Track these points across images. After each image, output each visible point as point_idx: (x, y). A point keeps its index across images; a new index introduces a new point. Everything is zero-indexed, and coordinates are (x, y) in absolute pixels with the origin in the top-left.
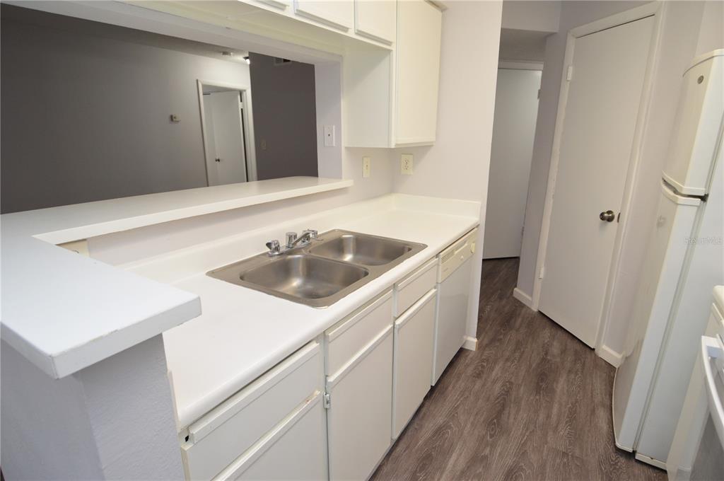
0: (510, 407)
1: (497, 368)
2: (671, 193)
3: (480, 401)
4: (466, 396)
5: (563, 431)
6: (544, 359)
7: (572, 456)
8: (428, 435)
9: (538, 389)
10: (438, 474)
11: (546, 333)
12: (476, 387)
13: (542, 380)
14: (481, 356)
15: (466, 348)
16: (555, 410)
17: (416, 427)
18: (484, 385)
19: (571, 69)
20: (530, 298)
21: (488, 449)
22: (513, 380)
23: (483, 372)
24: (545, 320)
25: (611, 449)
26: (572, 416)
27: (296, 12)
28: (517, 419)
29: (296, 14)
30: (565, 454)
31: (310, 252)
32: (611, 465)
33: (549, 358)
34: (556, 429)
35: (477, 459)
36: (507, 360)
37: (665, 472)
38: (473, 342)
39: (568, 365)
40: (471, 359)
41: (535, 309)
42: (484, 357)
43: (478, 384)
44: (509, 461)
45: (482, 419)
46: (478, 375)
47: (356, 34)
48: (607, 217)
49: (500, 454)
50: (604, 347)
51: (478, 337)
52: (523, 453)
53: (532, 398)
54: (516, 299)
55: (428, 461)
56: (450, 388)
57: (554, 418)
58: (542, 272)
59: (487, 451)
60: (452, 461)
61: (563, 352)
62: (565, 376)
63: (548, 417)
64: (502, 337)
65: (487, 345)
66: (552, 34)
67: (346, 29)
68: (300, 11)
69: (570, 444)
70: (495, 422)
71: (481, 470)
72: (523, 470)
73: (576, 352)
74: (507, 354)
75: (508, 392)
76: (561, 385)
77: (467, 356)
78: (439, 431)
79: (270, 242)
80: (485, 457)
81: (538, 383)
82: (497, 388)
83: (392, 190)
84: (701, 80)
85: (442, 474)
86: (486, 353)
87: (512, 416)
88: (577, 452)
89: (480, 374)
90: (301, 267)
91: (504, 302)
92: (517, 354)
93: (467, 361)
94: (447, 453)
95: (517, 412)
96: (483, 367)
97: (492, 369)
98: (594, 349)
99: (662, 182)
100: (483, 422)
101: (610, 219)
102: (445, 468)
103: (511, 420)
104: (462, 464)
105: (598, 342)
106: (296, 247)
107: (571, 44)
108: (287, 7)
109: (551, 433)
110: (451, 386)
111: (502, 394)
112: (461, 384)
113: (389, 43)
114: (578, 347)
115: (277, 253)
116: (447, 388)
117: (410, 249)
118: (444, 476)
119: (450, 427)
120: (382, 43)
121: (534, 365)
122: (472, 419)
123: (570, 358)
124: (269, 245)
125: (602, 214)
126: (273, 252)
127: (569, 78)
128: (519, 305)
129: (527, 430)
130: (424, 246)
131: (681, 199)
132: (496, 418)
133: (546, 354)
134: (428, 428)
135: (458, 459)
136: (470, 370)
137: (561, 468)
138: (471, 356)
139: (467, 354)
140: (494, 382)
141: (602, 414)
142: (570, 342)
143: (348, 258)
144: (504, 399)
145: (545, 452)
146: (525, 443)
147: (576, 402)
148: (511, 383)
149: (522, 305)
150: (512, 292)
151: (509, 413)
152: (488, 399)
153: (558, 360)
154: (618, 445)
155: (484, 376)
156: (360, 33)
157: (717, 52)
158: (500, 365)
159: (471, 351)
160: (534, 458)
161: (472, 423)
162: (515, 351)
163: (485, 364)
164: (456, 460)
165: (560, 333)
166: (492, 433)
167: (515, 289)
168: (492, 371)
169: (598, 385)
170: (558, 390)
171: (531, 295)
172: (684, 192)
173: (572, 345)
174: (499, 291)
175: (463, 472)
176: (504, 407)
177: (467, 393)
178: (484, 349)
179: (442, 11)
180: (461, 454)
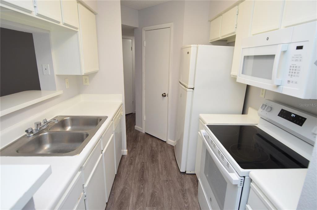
0: (145, 172)
1: (137, 158)
2: (184, 87)
3: (135, 173)
4: (128, 174)
5: (164, 173)
6: (152, 150)
7: (169, 180)
8: (118, 195)
9: (153, 162)
10: (127, 208)
11: (150, 140)
12: (131, 168)
13: (153, 158)
14: (130, 156)
15: (123, 154)
16: (160, 167)
17: (113, 194)
18: (134, 167)
19: (145, 42)
20: (141, 128)
21: (143, 190)
22: (144, 161)
23: (132, 162)
24: (148, 135)
25: (179, 173)
26: (166, 167)
27: (36, 14)
28: (149, 175)
29: (36, 15)
30: (167, 181)
31: (50, 129)
32: (180, 179)
33: (153, 149)
34: (162, 174)
35: (140, 195)
36: (139, 154)
37: (195, 174)
38: (126, 151)
39: (160, 150)
40: (126, 158)
41: (144, 132)
42: (131, 156)
43: (132, 167)
44: (151, 191)
45: (137, 180)
46: (131, 164)
47: (63, 24)
48: (164, 95)
49: (147, 190)
50: (169, 140)
51: (127, 149)
52: (154, 186)
53: (152, 165)
54: (136, 130)
55: (122, 205)
56: (122, 173)
57: (160, 170)
58: (144, 118)
59: (142, 191)
60: (131, 201)
61: (157, 145)
62: (160, 154)
63: (159, 170)
64: (135, 146)
65: (131, 151)
66: (136, 28)
67: (59, 22)
68: (39, 14)
69: (167, 176)
70: (142, 179)
71: (142, 199)
72: (156, 192)
73: (161, 144)
74: (139, 152)
75: (143, 166)
76: (159, 158)
77: (124, 158)
78: (123, 192)
79: (27, 129)
80: (142, 193)
81: (152, 159)
82: (139, 166)
83: (79, 93)
84: (188, 53)
85: (129, 207)
86: (131, 154)
87: (147, 175)
88: (170, 178)
89: (131, 163)
90: (47, 139)
91: (132, 132)
92: (142, 151)
93: (125, 160)
94: (128, 199)
95: (148, 172)
96: (132, 160)
97: (135, 160)
98: (166, 142)
99: (179, 83)
100: (138, 181)
101: (165, 96)
102: (129, 204)
103: (147, 176)
104: (135, 200)
105: (167, 139)
106: (41, 129)
107: (144, 33)
108: (33, 12)
109: (161, 175)
110: (122, 171)
111: (142, 168)
112: (126, 170)
113: (77, 28)
114: (161, 142)
115: (32, 134)
116: (120, 173)
117: (101, 120)
118: (130, 207)
119: (126, 188)
120: (73, 28)
121: (149, 154)
122: (133, 182)
123: (160, 147)
124: (27, 131)
125: (163, 95)
126: (29, 134)
127: (145, 45)
128: (138, 132)
129: (153, 177)
130: (107, 117)
131: (188, 90)
132: (142, 177)
133: (152, 148)
134: (118, 191)
135: (133, 199)
136: (127, 163)
137: (167, 186)
138: (126, 157)
139: (124, 157)
140: (137, 164)
141: (174, 163)
142: (158, 141)
143: (69, 128)
144: (143, 169)
145: (161, 182)
146: (154, 183)
147: (165, 161)
148: (143, 163)
149: (139, 132)
150: (134, 128)
151: (146, 174)
152: (137, 172)
153: (156, 149)
154: (181, 171)
155: (133, 163)
156: (65, 24)
157: (192, 45)
158: (138, 157)
159: (125, 155)
160: (158, 186)
161: (134, 183)
162: (141, 150)
163: (132, 159)
164: (132, 199)
165: (154, 139)
166: (142, 183)
167: (135, 126)
168: (136, 160)
169: (170, 153)
170: (159, 160)
171: (142, 127)
172: (188, 87)
173: (159, 142)
174: (129, 128)
175: (136, 203)
176: (143, 172)
177: (129, 173)
178: (130, 153)
179: (95, 15)
180: (133, 196)
